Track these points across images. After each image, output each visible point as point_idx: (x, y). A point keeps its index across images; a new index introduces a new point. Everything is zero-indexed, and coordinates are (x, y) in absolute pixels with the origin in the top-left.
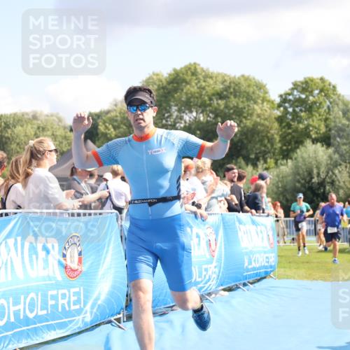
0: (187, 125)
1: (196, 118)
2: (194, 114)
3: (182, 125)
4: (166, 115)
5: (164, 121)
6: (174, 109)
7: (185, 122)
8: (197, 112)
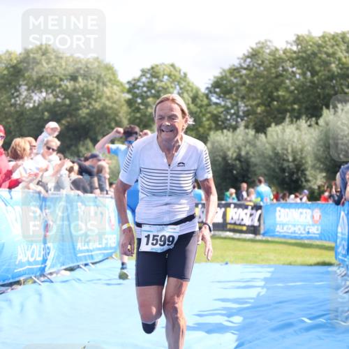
0: (36, 105)
1: (45, 98)
2: (44, 94)
3: (31, 105)
4: (15, 94)
5: (13, 101)
6: (23, 88)
7: (35, 102)
8: (47, 92)
